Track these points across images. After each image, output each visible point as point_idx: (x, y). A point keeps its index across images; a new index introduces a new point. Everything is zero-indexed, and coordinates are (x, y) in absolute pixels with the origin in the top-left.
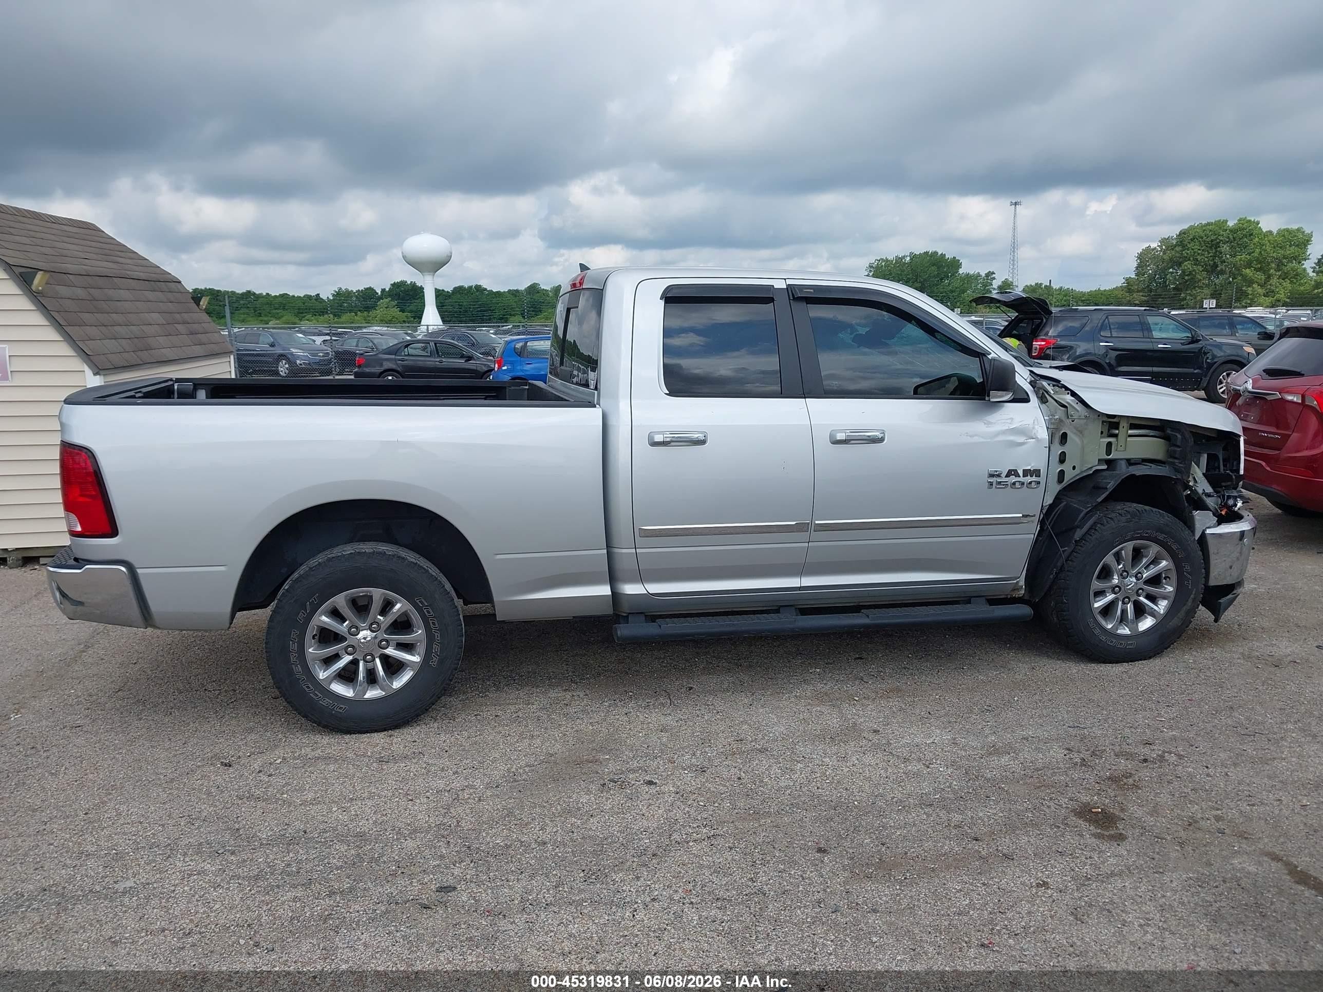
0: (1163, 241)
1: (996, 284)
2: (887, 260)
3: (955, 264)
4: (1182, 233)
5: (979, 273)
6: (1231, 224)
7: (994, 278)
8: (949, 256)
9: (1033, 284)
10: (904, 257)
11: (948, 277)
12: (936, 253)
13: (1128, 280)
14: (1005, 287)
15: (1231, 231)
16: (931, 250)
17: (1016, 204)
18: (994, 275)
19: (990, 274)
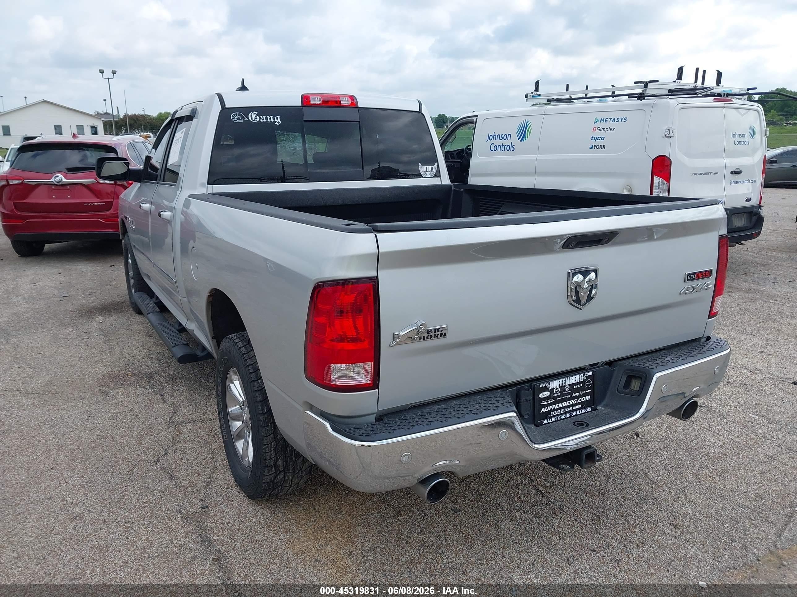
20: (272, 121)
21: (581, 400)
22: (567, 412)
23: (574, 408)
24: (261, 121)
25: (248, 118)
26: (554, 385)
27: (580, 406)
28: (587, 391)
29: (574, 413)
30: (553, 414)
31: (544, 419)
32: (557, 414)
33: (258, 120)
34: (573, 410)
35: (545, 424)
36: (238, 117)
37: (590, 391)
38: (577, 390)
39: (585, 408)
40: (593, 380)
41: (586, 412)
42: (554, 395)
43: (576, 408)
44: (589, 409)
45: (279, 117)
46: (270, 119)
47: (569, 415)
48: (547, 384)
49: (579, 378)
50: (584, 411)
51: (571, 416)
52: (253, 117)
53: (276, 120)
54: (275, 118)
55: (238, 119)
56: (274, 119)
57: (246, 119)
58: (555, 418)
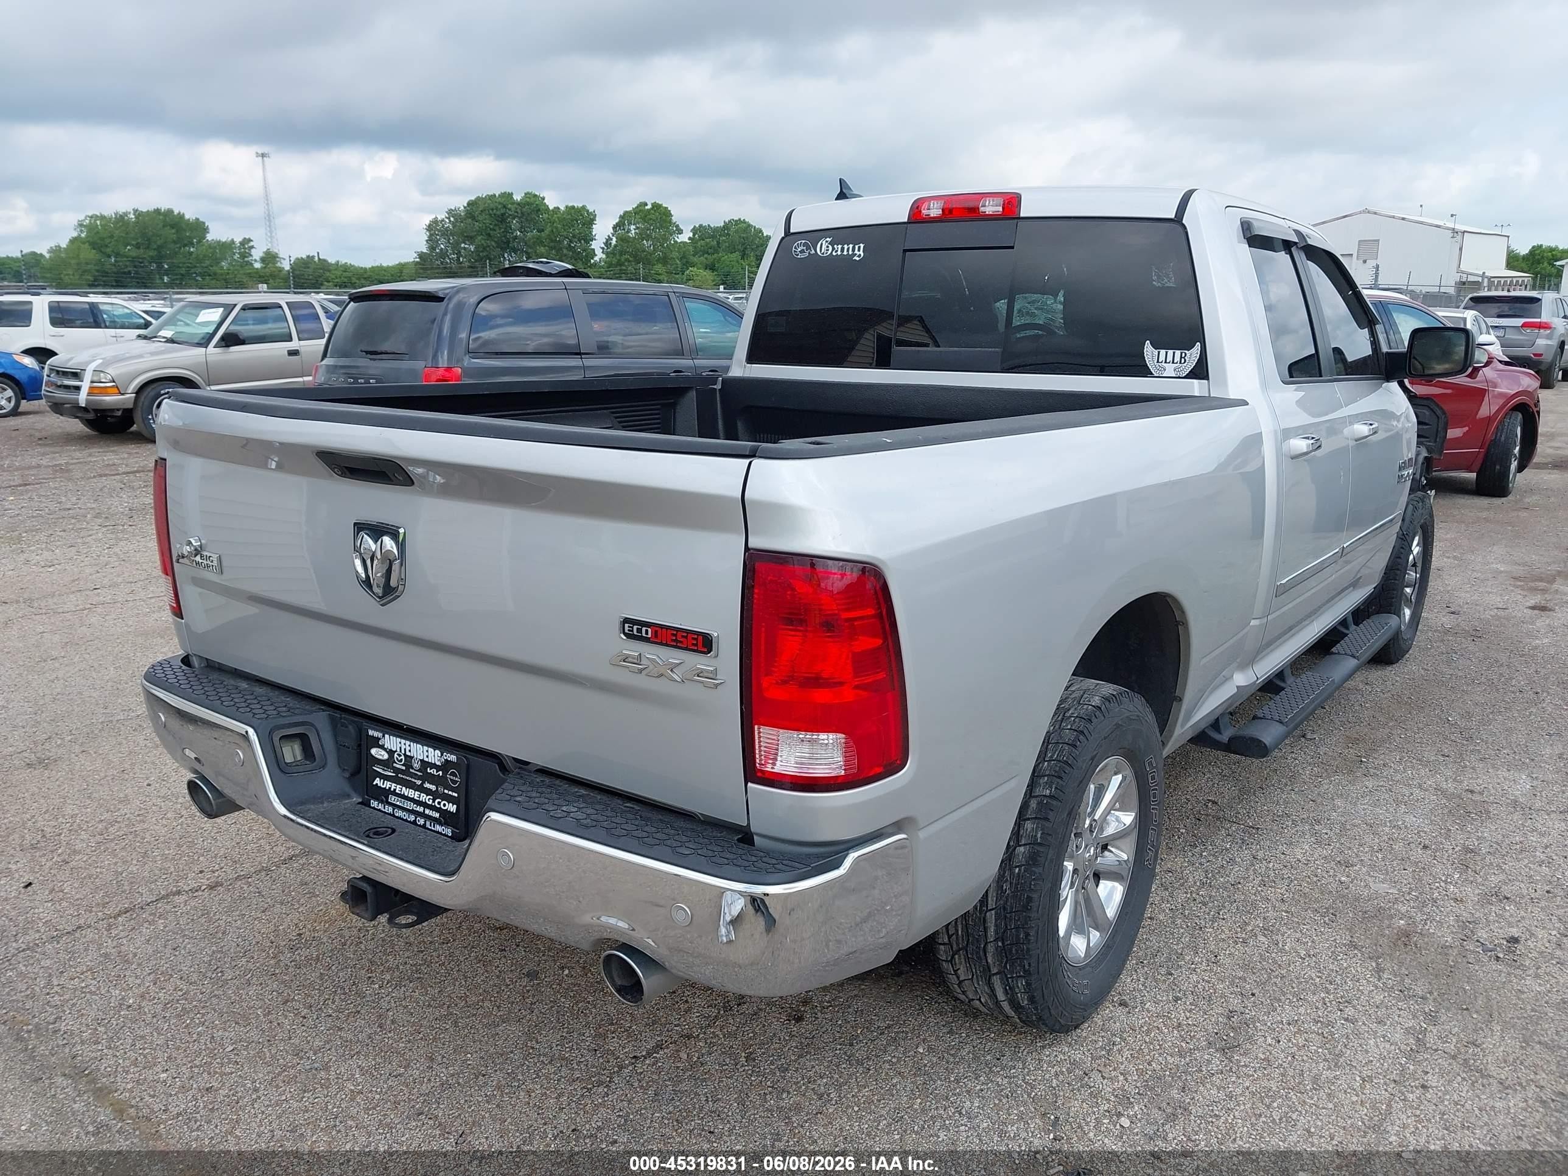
0: (450, 212)
1: (257, 254)
2: (102, 217)
3: (200, 228)
4: (470, 204)
5: (233, 240)
6: (517, 197)
7: (252, 247)
8: (189, 215)
9: (304, 257)
10: (126, 214)
11: (193, 244)
12: (170, 211)
13: (421, 255)
14: (270, 258)
15: (519, 204)
16: (164, 206)
17: (263, 155)
18: (251, 244)
19: (246, 241)
20: (850, 253)
21: (439, 803)
22: (412, 812)
23: (427, 811)
24: (834, 254)
25: (816, 251)
26: (392, 742)
27: (437, 815)
28: (450, 793)
29: (421, 822)
30: (392, 799)
31: (376, 799)
32: (398, 803)
33: (829, 252)
34: (422, 815)
35: (374, 808)
36: (802, 248)
37: (456, 795)
38: (432, 779)
39: (441, 824)
40: (464, 776)
41: (441, 833)
42: (395, 765)
43: (431, 814)
44: (449, 832)
45: (862, 246)
46: (848, 249)
47: (412, 818)
48: (380, 735)
49: (434, 756)
50: (438, 828)
51: (414, 823)
52: (824, 248)
53: (856, 252)
54: (857, 247)
55: (802, 251)
56: (853, 250)
57: (813, 252)
58: (390, 810)
